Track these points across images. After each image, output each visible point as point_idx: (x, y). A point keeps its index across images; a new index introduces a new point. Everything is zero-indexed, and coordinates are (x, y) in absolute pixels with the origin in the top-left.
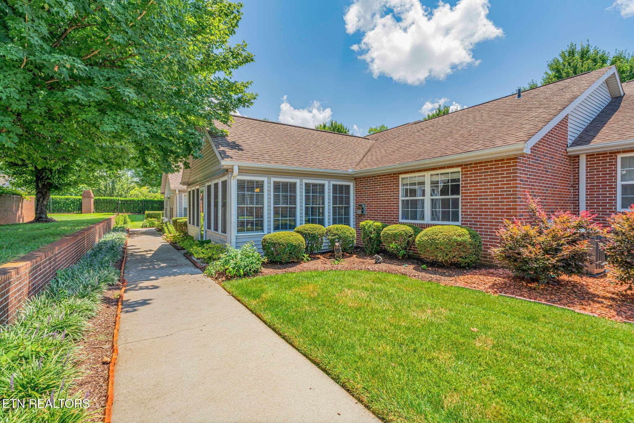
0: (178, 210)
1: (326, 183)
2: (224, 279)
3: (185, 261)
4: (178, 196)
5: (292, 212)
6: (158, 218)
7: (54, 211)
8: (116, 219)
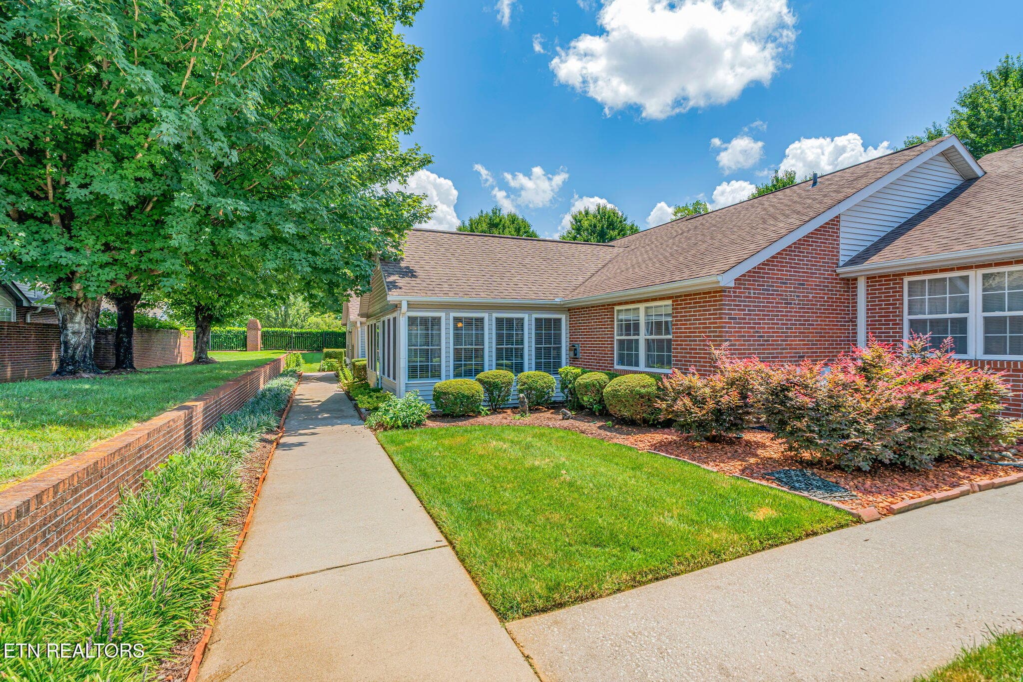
0: (360, 348)
1: (526, 316)
2: (382, 430)
3: (353, 412)
4: (359, 329)
5: (479, 354)
6: (339, 359)
7: (213, 349)
8: (286, 358)
